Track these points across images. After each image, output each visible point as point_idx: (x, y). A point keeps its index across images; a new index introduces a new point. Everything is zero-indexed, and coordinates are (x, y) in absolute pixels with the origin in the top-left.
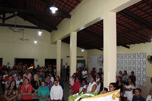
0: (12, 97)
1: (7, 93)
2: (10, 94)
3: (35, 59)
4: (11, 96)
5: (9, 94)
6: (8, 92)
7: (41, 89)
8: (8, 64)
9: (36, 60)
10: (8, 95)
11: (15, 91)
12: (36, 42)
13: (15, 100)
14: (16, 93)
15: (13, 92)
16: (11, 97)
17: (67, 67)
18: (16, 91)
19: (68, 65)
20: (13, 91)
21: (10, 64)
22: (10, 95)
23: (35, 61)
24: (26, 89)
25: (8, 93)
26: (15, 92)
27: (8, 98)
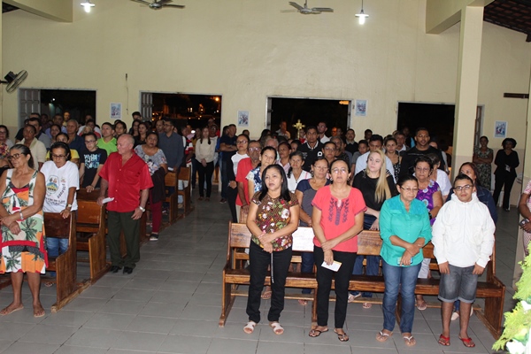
0: (276, 228)
1: (257, 214)
2: (269, 217)
3: (354, 103)
4: (273, 225)
5: (265, 216)
6: (260, 207)
7: (395, 211)
8: (244, 120)
9: (359, 106)
10: (259, 222)
11: (289, 209)
12: (362, 19)
13: (287, 244)
14: (290, 216)
15: (281, 210)
16: (272, 228)
17: (504, 143)
18: (292, 209)
19: (507, 136)
20: (281, 206)
21: (249, 121)
22: (267, 222)
23: (354, 112)
24: (339, 205)
25: (260, 211)
26: (285, 211)
27: (262, 230)
